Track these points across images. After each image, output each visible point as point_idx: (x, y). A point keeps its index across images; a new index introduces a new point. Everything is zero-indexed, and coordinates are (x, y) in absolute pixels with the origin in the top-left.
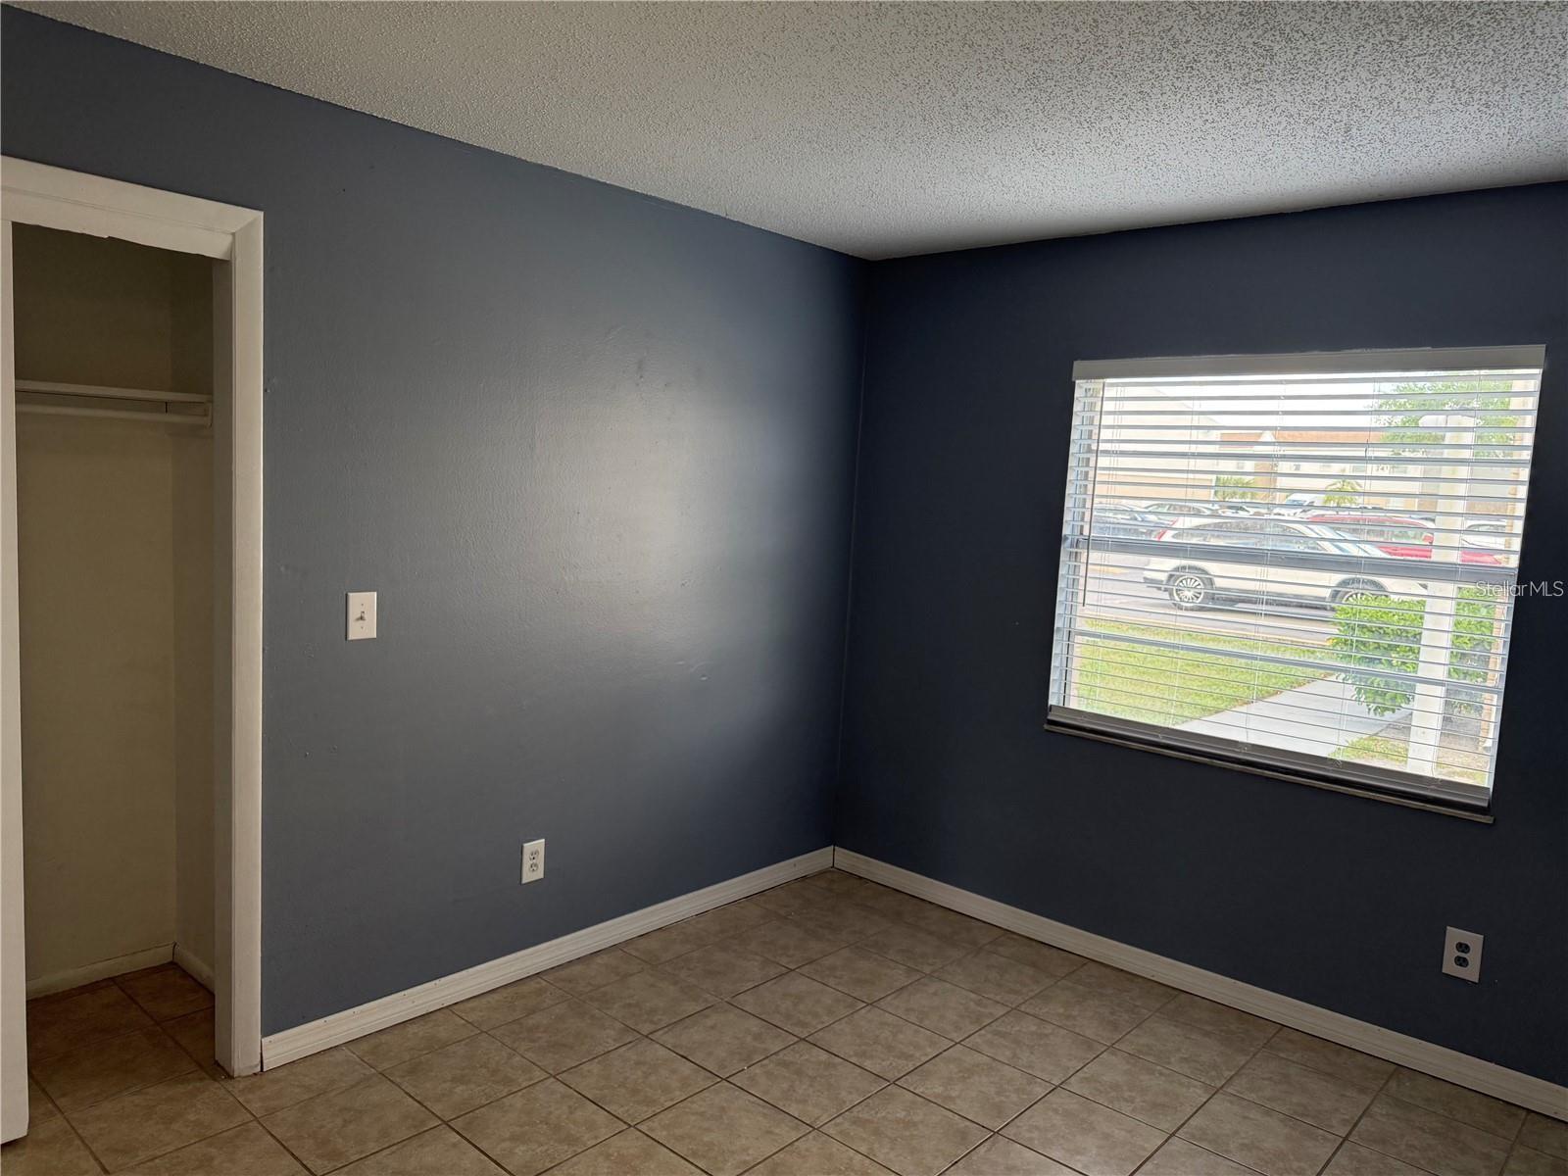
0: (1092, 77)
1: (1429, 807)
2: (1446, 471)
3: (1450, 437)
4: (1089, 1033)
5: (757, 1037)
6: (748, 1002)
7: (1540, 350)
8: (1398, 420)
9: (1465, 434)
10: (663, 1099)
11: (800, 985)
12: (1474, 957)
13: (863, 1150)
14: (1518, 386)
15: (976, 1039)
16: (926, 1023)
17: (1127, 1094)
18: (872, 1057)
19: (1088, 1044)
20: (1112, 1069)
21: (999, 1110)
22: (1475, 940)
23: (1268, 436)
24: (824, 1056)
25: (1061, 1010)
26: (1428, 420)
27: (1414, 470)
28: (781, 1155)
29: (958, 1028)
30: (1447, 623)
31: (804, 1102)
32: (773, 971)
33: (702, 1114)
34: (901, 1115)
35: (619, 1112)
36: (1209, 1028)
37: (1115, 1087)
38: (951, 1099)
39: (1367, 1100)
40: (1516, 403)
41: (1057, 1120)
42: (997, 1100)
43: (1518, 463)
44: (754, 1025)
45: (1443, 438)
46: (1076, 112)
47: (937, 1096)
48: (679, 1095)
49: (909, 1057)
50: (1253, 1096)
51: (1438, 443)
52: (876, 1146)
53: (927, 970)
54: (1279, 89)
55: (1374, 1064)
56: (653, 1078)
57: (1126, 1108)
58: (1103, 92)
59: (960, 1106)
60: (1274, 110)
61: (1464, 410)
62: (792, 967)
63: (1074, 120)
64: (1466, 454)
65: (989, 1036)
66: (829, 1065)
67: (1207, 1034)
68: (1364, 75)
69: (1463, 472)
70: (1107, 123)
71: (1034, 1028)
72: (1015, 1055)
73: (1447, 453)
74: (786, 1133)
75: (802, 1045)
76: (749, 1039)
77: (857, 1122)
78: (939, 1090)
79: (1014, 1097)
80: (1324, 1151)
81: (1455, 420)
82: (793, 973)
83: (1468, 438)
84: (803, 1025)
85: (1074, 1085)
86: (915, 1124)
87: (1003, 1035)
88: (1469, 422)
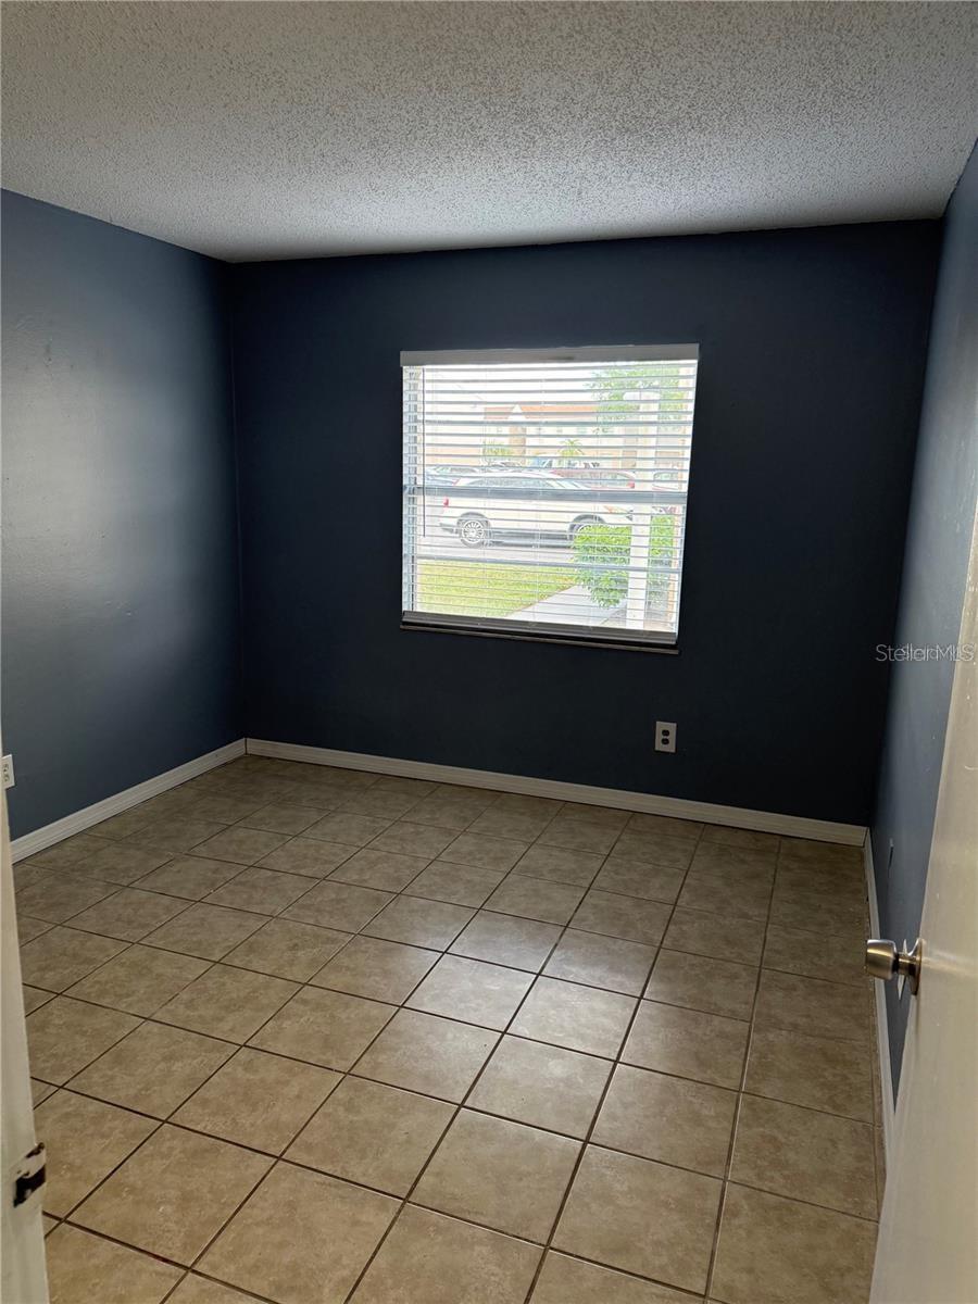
0: (416, 144)
1: (644, 649)
2: (641, 430)
3: (643, 408)
4: (448, 826)
5: (215, 871)
6: (202, 850)
7: (697, 346)
8: (606, 395)
9: (652, 405)
10: (154, 922)
11: (241, 833)
12: (672, 738)
13: (312, 922)
14: (683, 371)
15: (375, 843)
16: (339, 840)
17: (478, 856)
18: (305, 867)
19: (449, 832)
20: (466, 844)
21: (399, 880)
22: (672, 727)
23: (517, 409)
24: (270, 873)
25: (428, 816)
26: (628, 395)
27: (617, 430)
28: (254, 937)
29: (361, 839)
30: (646, 541)
31: (262, 903)
32: (216, 829)
33: (188, 925)
34: (333, 896)
35: (122, 937)
36: (522, 810)
37: (470, 853)
38: (365, 881)
39: (619, 833)
40: (682, 383)
41: (437, 879)
42: (396, 875)
43: (685, 423)
44: (212, 865)
45: (638, 408)
46: (403, 167)
47: (355, 881)
48: (165, 918)
49: (331, 862)
50: (553, 843)
51: (636, 411)
52: (319, 918)
53: (332, 808)
54: (538, 164)
55: (620, 814)
56: (141, 911)
57: (479, 864)
58: (423, 155)
59: (372, 884)
60: (534, 176)
61: (651, 388)
62: (230, 823)
63: (401, 172)
64: (654, 418)
65: (383, 840)
66: (275, 878)
67: (522, 814)
68: (590, 159)
69: (653, 430)
70: (423, 176)
71: (412, 830)
72: (403, 848)
73: (642, 418)
74: (254, 924)
75: (252, 869)
76: (209, 874)
77: (303, 907)
78: (355, 877)
79: (408, 872)
80: (596, 865)
81: (646, 395)
82: (232, 828)
83: (654, 407)
84: (250, 857)
85: (444, 857)
86: (344, 900)
87: (393, 837)
88: (656, 396)
